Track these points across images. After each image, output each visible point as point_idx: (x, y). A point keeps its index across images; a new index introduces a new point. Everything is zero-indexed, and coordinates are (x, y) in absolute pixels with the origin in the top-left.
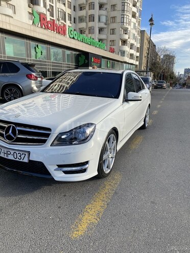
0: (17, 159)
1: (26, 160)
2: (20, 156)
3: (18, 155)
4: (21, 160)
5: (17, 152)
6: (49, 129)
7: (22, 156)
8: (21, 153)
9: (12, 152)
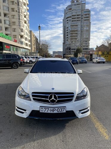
0: (60, 112)
1: (65, 111)
2: (61, 110)
3: (60, 110)
4: (62, 112)
5: (60, 108)
6: (73, 93)
7: (63, 110)
8: (62, 108)
9: (56, 109)
